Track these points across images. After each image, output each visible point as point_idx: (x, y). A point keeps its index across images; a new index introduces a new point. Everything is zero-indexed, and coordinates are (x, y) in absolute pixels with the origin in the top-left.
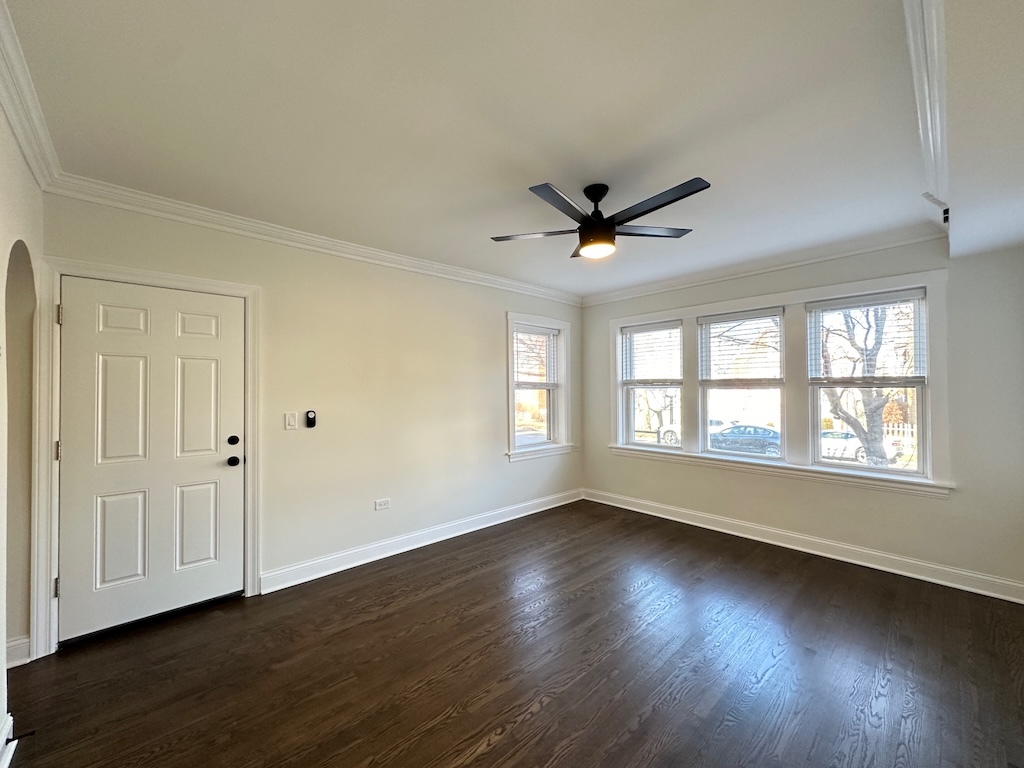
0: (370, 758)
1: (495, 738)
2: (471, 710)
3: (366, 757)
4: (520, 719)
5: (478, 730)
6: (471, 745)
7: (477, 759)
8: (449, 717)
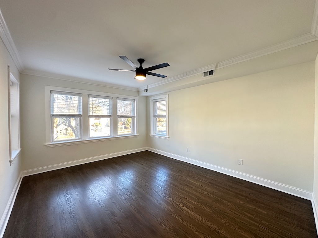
0: (195, 232)
1: (181, 206)
2: (172, 210)
3: (195, 233)
4: (174, 201)
5: (179, 209)
6: (185, 210)
7: (188, 208)
8: (176, 215)
